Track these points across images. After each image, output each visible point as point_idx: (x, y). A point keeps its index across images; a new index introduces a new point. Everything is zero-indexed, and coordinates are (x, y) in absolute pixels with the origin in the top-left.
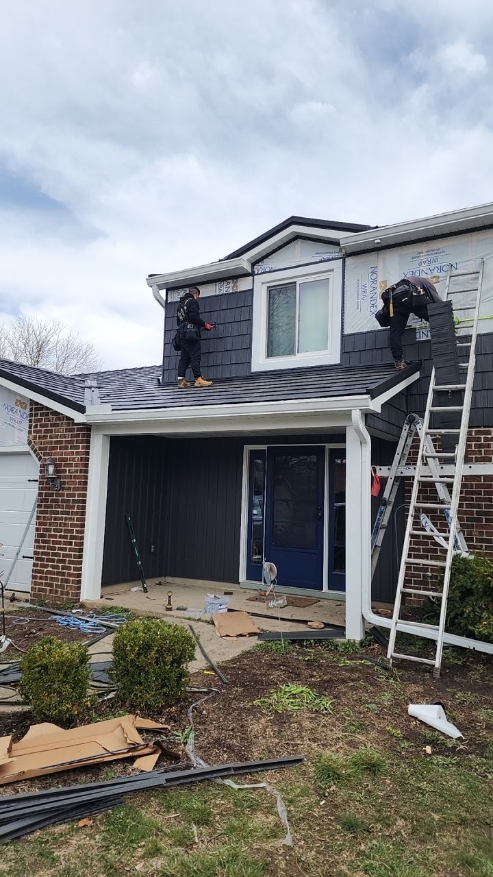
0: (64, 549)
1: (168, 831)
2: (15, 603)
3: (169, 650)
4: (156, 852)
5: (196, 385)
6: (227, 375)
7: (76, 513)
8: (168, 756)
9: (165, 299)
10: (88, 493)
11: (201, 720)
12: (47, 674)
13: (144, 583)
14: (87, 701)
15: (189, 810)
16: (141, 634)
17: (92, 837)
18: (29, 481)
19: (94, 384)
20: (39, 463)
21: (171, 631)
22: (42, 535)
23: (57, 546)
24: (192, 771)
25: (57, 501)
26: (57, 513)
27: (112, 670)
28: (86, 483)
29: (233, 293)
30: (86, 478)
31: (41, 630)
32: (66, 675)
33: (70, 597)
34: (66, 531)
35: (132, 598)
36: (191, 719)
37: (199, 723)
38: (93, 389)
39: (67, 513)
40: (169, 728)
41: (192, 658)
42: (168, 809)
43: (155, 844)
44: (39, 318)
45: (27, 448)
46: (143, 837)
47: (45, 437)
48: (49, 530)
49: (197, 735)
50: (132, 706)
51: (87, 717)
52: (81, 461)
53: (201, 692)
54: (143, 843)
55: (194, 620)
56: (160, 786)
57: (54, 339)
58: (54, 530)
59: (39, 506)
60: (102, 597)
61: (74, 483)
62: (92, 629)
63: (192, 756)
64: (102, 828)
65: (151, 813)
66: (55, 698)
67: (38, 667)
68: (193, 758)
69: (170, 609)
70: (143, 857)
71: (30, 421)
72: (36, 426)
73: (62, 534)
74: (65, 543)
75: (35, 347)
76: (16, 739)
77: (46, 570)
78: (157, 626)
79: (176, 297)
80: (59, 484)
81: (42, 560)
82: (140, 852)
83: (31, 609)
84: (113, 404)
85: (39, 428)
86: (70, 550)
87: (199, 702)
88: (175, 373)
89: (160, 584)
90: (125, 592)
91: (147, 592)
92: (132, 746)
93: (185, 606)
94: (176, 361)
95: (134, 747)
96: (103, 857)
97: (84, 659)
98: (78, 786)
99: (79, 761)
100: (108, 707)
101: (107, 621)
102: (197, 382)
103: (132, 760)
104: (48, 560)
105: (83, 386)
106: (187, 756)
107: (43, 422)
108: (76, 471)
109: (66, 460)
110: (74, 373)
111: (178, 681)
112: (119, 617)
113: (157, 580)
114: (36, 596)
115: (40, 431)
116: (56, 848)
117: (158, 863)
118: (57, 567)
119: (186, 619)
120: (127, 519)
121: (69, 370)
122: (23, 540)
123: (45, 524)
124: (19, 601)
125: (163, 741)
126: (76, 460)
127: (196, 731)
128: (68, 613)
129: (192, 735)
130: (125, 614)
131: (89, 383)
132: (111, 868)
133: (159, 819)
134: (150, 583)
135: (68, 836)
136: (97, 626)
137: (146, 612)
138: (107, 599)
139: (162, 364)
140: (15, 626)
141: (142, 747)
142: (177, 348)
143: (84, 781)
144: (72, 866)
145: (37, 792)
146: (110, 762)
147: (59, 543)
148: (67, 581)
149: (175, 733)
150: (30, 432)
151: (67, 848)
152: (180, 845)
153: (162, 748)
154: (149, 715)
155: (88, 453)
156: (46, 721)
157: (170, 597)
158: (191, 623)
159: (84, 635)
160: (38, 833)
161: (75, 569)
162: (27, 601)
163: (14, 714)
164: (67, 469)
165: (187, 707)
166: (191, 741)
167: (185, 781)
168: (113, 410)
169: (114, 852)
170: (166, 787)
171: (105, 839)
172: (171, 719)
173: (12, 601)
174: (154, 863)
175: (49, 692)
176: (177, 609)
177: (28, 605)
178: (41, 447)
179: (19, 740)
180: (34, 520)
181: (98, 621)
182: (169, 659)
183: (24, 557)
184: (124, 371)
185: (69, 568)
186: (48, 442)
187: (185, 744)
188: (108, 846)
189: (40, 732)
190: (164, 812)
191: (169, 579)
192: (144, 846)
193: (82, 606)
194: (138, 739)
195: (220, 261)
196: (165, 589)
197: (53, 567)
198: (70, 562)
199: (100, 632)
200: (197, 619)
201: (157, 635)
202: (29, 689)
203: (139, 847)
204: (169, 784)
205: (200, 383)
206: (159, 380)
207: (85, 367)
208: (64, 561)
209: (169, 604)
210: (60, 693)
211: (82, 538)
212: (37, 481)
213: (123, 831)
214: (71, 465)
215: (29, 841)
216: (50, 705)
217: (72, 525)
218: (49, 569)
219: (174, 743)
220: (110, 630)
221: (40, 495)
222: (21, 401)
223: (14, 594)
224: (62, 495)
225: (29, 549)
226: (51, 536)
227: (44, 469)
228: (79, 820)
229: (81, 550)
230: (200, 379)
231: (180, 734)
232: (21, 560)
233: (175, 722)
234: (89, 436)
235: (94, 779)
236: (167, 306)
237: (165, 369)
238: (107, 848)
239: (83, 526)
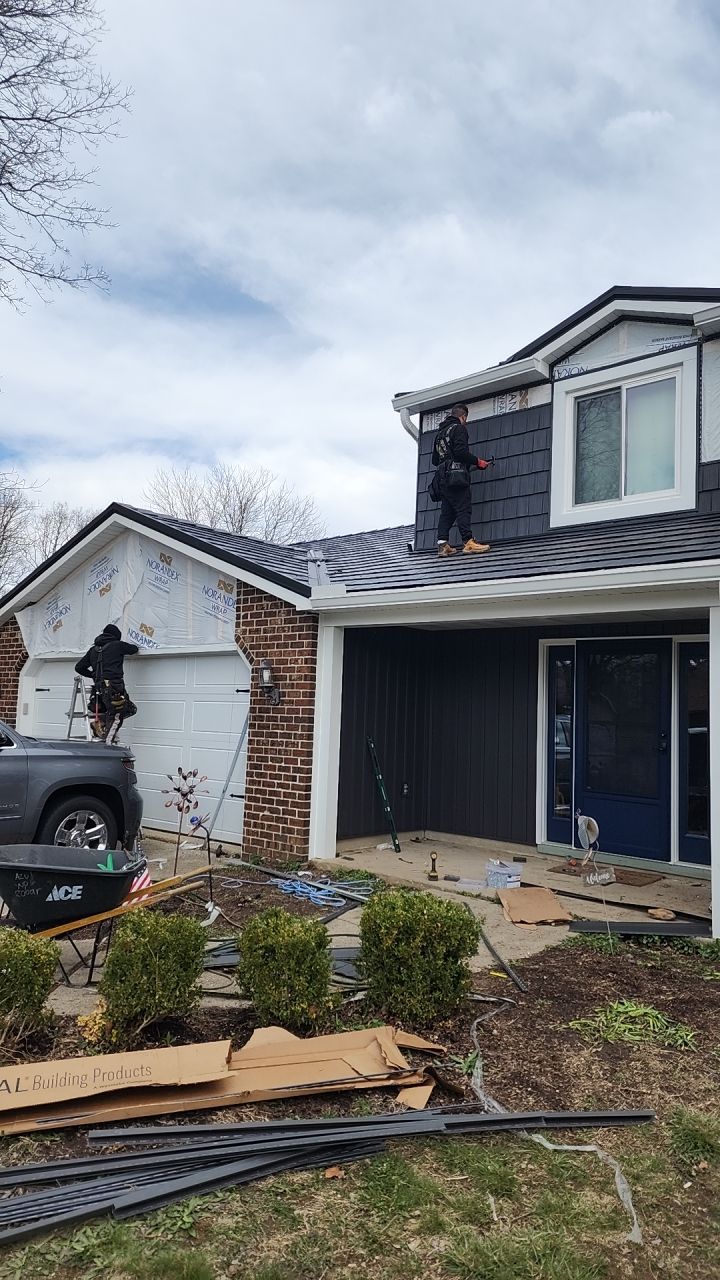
0: (286, 786)
1: (452, 1199)
2: (223, 857)
3: (441, 937)
4: (436, 1227)
5: (465, 551)
6: (511, 534)
7: (301, 737)
8: (446, 1091)
9: (418, 427)
10: (316, 708)
11: (490, 1043)
12: (274, 959)
13: (395, 838)
14: (328, 1002)
15: (481, 1173)
16: (399, 911)
17: (345, 1195)
18: (238, 691)
19: (320, 555)
20: (250, 667)
21: (442, 910)
22: (256, 767)
23: (276, 781)
24: (481, 1117)
25: (275, 719)
26: (275, 735)
27: (361, 961)
28: (312, 695)
29: (521, 411)
30: (313, 687)
31: (258, 897)
32: (299, 963)
33: (295, 853)
34: (287, 761)
35: (379, 858)
36: (475, 1041)
37: (489, 1047)
38: (319, 563)
39: (289, 736)
40: (445, 1050)
41: (474, 952)
42: (451, 1167)
43: (435, 1215)
44: (242, 467)
45: (234, 647)
46: (417, 1204)
47: (258, 631)
48: (265, 759)
49: (486, 1065)
50: (390, 1013)
51: (329, 1024)
52: (306, 663)
53: (488, 1002)
54: (417, 1212)
55: (471, 896)
56: (438, 1132)
57: (261, 496)
58: (272, 759)
59: (252, 726)
60: (337, 855)
61: (297, 694)
62: (327, 901)
63: (480, 1094)
64: (358, 1184)
65: (424, 1170)
66: (285, 994)
67: (261, 948)
68: (482, 1098)
69: (435, 878)
70: (418, 1232)
71: (238, 609)
72: (245, 617)
73: (283, 764)
74: (287, 778)
75: (237, 508)
76: (237, 1046)
77: (261, 814)
78: (422, 900)
79: (433, 424)
80: (277, 696)
81: (256, 800)
82: (414, 1224)
83: (244, 867)
84: (347, 582)
85: (249, 619)
86: (294, 787)
87: (486, 1017)
88: (432, 535)
89: (417, 840)
90: (368, 850)
91: (399, 851)
92: (393, 1071)
93: (456, 875)
94: (434, 519)
95: (396, 1073)
96: (362, 1225)
97: (322, 942)
98: (321, 1120)
99: (321, 1085)
100: (357, 1012)
101: (346, 889)
102: (467, 547)
103: (394, 1091)
104: (265, 801)
105: (304, 558)
106: (474, 1093)
107: (255, 611)
108: (300, 678)
109: (285, 662)
110: (290, 542)
111: (456, 984)
112: (362, 884)
113: (413, 835)
114: (250, 850)
115: (250, 624)
116: (297, 1204)
117: (441, 1244)
118: (276, 811)
119: (458, 893)
120: (368, 746)
121: (284, 537)
122: (231, 774)
123: (259, 751)
124: (227, 855)
125: (437, 1068)
126: (299, 661)
127: (486, 1058)
128: (293, 876)
129: (479, 1064)
130: (370, 882)
131: (312, 554)
132: (374, 1242)
133: (438, 1180)
134: (403, 838)
135: (313, 1190)
136: (333, 896)
137: (400, 880)
138: (345, 858)
139: (414, 522)
140: (224, 891)
141: (408, 1074)
142: (435, 498)
143: (329, 1114)
144: (320, 1232)
145: (266, 1122)
146: (364, 1091)
147: (278, 777)
148: (291, 831)
149: (454, 1058)
150: (238, 625)
151: (311, 1206)
152: (471, 1222)
153: (436, 1077)
154: (415, 1029)
155: (314, 653)
156: (274, 1025)
157: (434, 860)
158: (467, 900)
159: (316, 908)
160: (271, 1180)
161: (301, 814)
162: (237, 856)
163: (231, 1011)
164: (288, 674)
165: (470, 1023)
166: (478, 1072)
167: (473, 1129)
168: (348, 591)
169: (377, 1220)
170: (445, 1135)
171: (362, 1200)
172: (446, 1037)
173: (218, 856)
174: (435, 1244)
175: (277, 985)
176: (446, 879)
177: (238, 862)
178: (253, 645)
179: (240, 1047)
180: (245, 745)
181: (334, 889)
182: (442, 950)
183: (232, 796)
184: (360, 536)
185: (293, 813)
186: (261, 638)
187: (470, 1075)
188: (367, 1211)
189: (267, 1037)
190: (445, 1171)
191: (430, 835)
192: (419, 1216)
193: (311, 867)
194: (401, 1061)
195: (501, 364)
196: (427, 849)
197: (271, 810)
198: (295, 805)
199: (338, 904)
200: (474, 894)
201: (423, 914)
202: (251, 978)
203: (412, 1217)
204: (449, 1131)
205: (470, 548)
206: (410, 546)
207: (303, 532)
208: (285, 803)
209: (434, 870)
210: (291, 988)
211: (309, 771)
212: (247, 691)
213: (388, 1191)
214: (292, 670)
215: (260, 1190)
216: (279, 1002)
217: (296, 753)
218: (266, 813)
219: (453, 1072)
220: (353, 903)
221: (252, 710)
222: (226, 583)
223: (220, 846)
224: (281, 711)
225: (240, 785)
226: (267, 767)
227: (257, 673)
228: (326, 1168)
229: (308, 788)
230: (471, 542)
231: (461, 1061)
232: (228, 801)
233: (453, 1042)
234: (316, 629)
235: (343, 1112)
236: (422, 437)
237: (418, 530)
238: (367, 1213)
239: (310, 754)
